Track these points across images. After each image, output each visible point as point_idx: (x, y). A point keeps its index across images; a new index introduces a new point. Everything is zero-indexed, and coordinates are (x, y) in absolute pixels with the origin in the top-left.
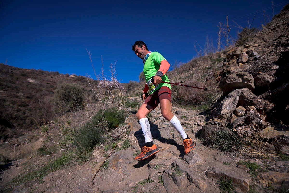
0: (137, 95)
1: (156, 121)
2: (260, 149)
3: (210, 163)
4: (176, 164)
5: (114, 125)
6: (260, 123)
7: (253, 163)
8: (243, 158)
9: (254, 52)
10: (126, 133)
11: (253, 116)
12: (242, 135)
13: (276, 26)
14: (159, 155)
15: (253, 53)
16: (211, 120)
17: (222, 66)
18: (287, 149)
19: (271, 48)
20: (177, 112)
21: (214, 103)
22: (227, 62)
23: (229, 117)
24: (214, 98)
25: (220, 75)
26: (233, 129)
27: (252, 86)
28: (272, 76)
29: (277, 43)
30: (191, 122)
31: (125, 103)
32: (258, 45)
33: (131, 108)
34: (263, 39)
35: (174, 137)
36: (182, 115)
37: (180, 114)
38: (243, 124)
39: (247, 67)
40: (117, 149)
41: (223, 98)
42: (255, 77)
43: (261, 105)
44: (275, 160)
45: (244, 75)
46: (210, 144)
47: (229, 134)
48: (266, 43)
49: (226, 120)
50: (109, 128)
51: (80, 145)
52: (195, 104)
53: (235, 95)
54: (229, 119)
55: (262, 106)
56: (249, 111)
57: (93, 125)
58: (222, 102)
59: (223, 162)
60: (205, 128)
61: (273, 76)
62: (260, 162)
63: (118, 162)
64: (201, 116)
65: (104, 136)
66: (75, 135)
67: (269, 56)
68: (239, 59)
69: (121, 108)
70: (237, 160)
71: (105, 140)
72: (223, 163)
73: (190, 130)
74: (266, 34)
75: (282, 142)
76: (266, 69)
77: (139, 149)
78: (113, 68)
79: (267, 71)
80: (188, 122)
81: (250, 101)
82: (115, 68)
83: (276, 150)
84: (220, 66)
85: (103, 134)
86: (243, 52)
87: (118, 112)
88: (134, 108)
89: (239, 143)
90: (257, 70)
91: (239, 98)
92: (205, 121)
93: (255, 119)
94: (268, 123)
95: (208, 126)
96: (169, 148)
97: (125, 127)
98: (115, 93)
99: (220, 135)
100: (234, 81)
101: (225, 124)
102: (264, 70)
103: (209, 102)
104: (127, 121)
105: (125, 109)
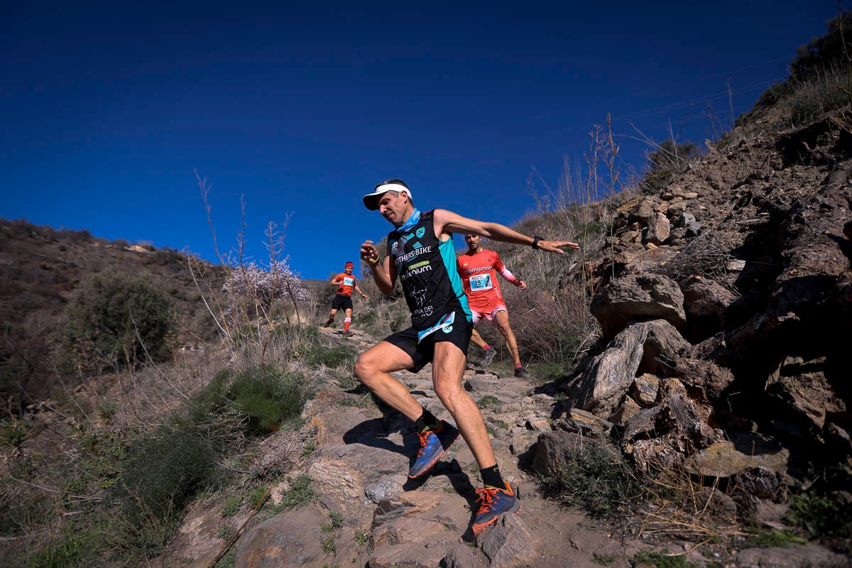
2: (696, 509)
3: (556, 557)
4: (453, 564)
5: (264, 423)
6: (694, 430)
7: (675, 559)
8: (647, 542)
9: (685, 214)
10: (301, 451)
11: (676, 410)
12: (647, 468)
13: (739, 149)
14: (403, 529)
15: (684, 218)
16: (564, 415)
17: (603, 249)
18: (767, 510)
19: (729, 207)
20: (469, 384)
21: (581, 356)
22: (617, 236)
23: (616, 405)
24: (579, 342)
25: (596, 274)
26: (625, 446)
27: (678, 315)
28: (728, 288)
29: (742, 193)
30: (510, 419)
31: (308, 352)
32: (696, 194)
33: (324, 368)
34: (708, 179)
36: (483, 394)
37: (478, 389)
38: (652, 430)
39: (669, 254)
40: (266, 508)
41: (601, 346)
42: (687, 288)
43: (697, 376)
44: (735, 544)
45: (655, 282)
46: (560, 492)
47: (613, 462)
48: (716, 191)
49: (607, 414)
50: (247, 434)
51: (137, 498)
53: (632, 337)
54: (618, 411)
55: (700, 379)
56: (667, 392)
57: (192, 425)
58: (597, 359)
59: (595, 555)
60: (547, 442)
61: (732, 290)
62: (696, 554)
63: (268, 558)
64: (541, 399)
65: (228, 464)
66: (125, 459)
67: (724, 228)
68: (648, 229)
69: (293, 366)
70: (633, 547)
71: (230, 477)
72: (593, 558)
73: (504, 443)
74: (715, 167)
75: (753, 490)
76: (712, 267)
77: (341, 509)
78: (276, 237)
79: (717, 275)
80: (500, 419)
81: (667, 363)
82: (282, 237)
83: (741, 515)
84: (597, 247)
85: (222, 455)
86: (658, 211)
87: (283, 380)
88: (335, 368)
89: (639, 490)
90: (692, 268)
91: (643, 351)
92: (550, 415)
93: (683, 417)
94: (715, 431)
95: (555, 436)
96: (437, 505)
97: (302, 434)
98: (278, 312)
99: (587, 464)
100: (629, 299)
101: (604, 430)
102: (709, 271)
103: (565, 354)
104: (309, 412)
105: (306, 369)
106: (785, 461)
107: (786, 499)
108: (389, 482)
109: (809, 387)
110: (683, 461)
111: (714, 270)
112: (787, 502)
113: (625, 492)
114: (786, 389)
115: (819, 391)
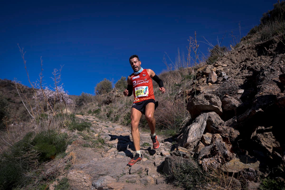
0: (90, 112)
1: (110, 150)
2: (226, 186)
5: (48, 155)
6: (225, 154)
9: (222, 72)
10: (64, 167)
11: (218, 146)
12: (207, 169)
13: (242, 49)
15: (222, 74)
17: (192, 85)
18: (252, 185)
19: (239, 70)
21: (183, 127)
22: (197, 80)
23: (196, 145)
24: (182, 121)
25: (189, 95)
26: (199, 161)
27: (219, 110)
28: (238, 100)
29: (243, 65)
31: (70, 124)
32: (227, 65)
33: (77, 131)
34: (231, 60)
35: (131, 172)
36: (144, 142)
37: (142, 140)
38: (209, 155)
39: (216, 87)
41: (190, 122)
42: (223, 100)
45: (211, 97)
46: (173, 181)
47: (194, 167)
48: (234, 64)
49: (192, 149)
50: (40, 161)
52: (161, 128)
53: (202, 118)
54: (196, 148)
55: (227, 134)
56: (215, 139)
57: (12, 157)
58: (189, 127)
60: (168, 160)
61: (239, 101)
64: (167, 144)
65: (29, 174)
67: (237, 78)
68: (209, 78)
69: (63, 131)
71: (30, 180)
73: (151, 162)
74: (234, 55)
75: (247, 177)
76: (232, 92)
78: (57, 76)
79: (234, 95)
81: (215, 128)
82: (60, 76)
83: (242, 187)
84: (189, 84)
85: (27, 171)
86: (213, 71)
87: (58, 136)
88: (82, 131)
89: (204, 179)
90: (225, 92)
91: (206, 124)
92: (170, 150)
93: (221, 149)
94: (233, 154)
95: (172, 157)
96: (123, 188)
97: (65, 159)
98: (58, 108)
99: (184, 168)
100: (201, 104)
101: (191, 155)
102: (231, 93)
103: (176, 126)
104: (69, 150)
105: (69, 132)
106: (258, 166)
107: (259, 180)
108: (103, 179)
109: (267, 137)
110: (221, 166)
111: (233, 93)
112: (259, 182)
113: (199, 179)
114: (259, 138)
115: (270, 139)
